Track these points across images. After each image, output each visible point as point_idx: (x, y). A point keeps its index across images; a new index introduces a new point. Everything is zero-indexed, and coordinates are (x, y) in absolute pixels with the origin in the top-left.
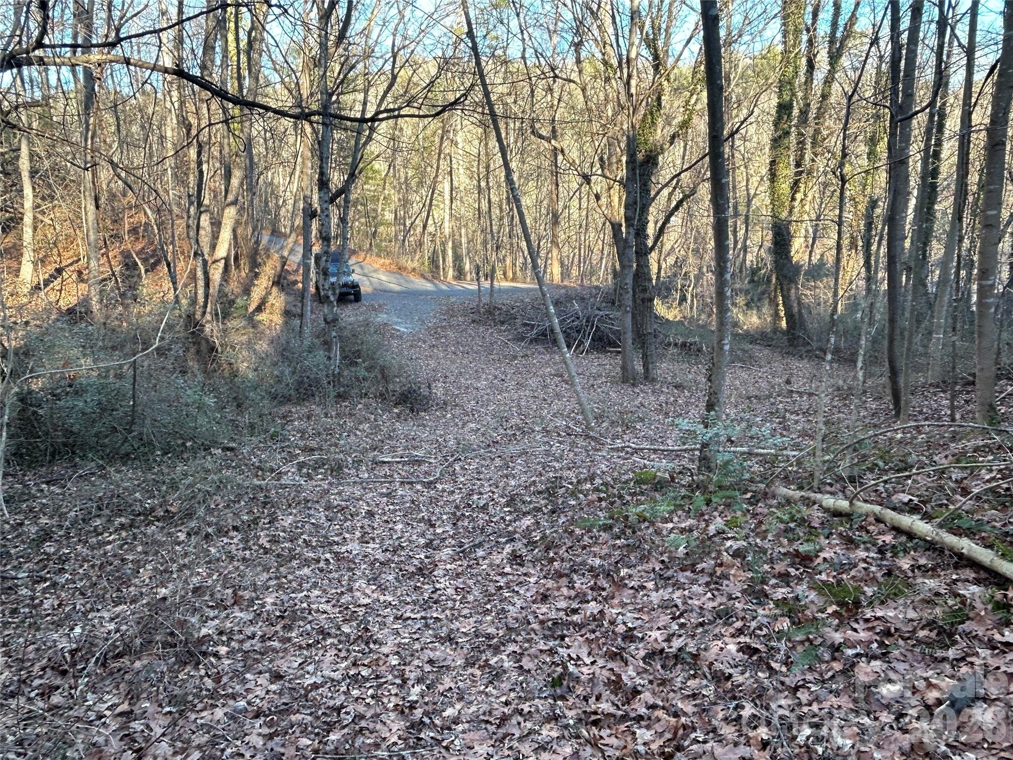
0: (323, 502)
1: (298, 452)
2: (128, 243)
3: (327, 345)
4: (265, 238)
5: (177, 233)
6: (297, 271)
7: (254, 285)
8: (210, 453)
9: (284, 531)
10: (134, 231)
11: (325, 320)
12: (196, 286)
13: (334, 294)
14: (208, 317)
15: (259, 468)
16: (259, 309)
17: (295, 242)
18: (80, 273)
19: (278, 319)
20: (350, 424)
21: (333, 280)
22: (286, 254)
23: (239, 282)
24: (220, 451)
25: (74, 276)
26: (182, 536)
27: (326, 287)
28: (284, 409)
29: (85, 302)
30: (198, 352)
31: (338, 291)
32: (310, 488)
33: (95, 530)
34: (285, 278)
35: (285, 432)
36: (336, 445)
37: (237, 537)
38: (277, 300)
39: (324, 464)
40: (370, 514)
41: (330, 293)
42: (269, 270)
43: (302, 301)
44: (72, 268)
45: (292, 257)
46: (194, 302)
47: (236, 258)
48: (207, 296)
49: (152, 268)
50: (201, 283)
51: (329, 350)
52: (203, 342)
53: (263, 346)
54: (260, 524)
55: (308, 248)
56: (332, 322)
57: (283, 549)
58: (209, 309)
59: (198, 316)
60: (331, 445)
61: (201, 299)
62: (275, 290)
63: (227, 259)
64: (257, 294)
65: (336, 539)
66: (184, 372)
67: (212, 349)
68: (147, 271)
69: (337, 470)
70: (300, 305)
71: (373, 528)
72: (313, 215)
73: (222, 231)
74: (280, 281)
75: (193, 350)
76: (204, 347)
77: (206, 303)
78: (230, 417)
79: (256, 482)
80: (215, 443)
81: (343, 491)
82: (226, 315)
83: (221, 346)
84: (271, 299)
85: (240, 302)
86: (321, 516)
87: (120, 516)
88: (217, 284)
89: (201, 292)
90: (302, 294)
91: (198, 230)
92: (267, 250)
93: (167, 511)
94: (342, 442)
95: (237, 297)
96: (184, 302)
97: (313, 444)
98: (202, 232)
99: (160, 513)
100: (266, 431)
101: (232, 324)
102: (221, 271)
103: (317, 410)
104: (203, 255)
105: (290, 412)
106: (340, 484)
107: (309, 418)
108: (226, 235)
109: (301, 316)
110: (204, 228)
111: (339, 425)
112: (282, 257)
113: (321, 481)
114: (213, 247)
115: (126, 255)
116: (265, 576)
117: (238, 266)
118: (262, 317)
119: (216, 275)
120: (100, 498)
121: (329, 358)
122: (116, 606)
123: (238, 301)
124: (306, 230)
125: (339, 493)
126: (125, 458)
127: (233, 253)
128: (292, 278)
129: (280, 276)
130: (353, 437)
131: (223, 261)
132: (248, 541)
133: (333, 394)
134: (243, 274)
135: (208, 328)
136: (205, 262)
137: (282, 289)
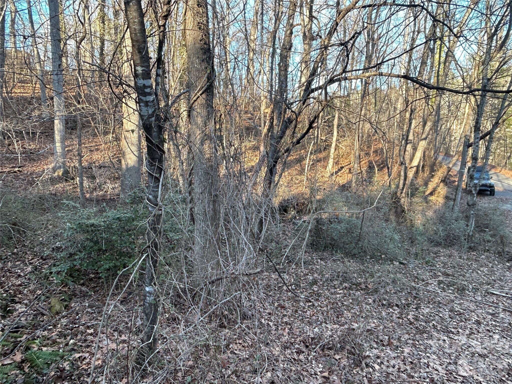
0: (449, 306)
1: (440, 274)
2: (372, 157)
3: (467, 218)
4: (440, 158)
5: (395, 153)
6: (456, 175)
7: (431, 181)
8: (393, 264)
9: (422, 315)
10: (376, 152)
11: (468, 204)
12: (399, 179)
13: (475, 190)
14: (403, 195)
15: (416, 277)
16: (431, 194)
17: (457, 160)
18: (350, 169)
19: (441, 200)
20: (475, 266)
21: (476, 181)
22: (451, 166)
23: (423, 179)
24: (398, 263)
25: (347, 171)
26: (371, 301)
27: (471, 185)
28: (436, 249)
29: (350, 182)
30: (396, 212)
31: (478, 189)
32: (443, 296)
33: (334, 286)
34: (448, 179)
35: (434, 262)
36: (464, 276)
37: (397, 310)
38: (443, 190)
39: (454, 285)
40: (478, 323)
41: (473, 189)
42: (440, 174)
43: (456, 192)
44: (347, 167)
45: (454, 168)
46: (398, 187)
47: (423, 167)
48: (404, 184)
49: (380, 169)
50: (402, 178)
51: (468, 221)
52: (399, 208)
53: (430, 213)
54: (411, 308)
55: (464, 164)
56: (472, 206)
57: (420, 325)
58: (404, 191)
59: (398, 194)
60: (461, 275)
61: (401, 186)
62: (442, 184)
63: (418, 167)
64: (431, 186)
65: (453, 330)
66: (387, 221)
67: (403, 211)
68: (378, 170)
69: (462, 290)
70: (455, 193)
71: (478, 332)
72: (470, 145)
73: (417, 152)
74: (445, 181)
75: (394, 210)
76: (399, 210)
77: (403, 188)
78: (406, 247)
79: (413, 284)
80: (396, 259)
81: (463, 303)
82: (413, 195)
83: (408, 210)
84: (439, 189)
85: (421, 189)
86: (446, 314)
87: (346, 282)
88: (410, 179)
89: (402, 182)
90: (457, 188)
91: (405, 152)
92: (441, 163)
93: (366, 286)
94: (467, 275)
95: (420, 186)
96: (393, 186)
97: (450, 272)
98: (407, 153)
99: (363, 286)
100: (424, 259)
101: (415, 200)
102: (413, 172)
103: (456, 254)
104: (405, 164)
105: (440, 251)
106: (462, 299)
107: (450, 256)
108: (419, 155)
109: (455, 200)
110: (408, 151)
111: (468, 265)
112: (449, 167)
113: (450, 294)
114: (411, 160)
115: (370, 162)
116: (407, 336)
117: (423, 171)
118: (433, 198)
119: (411, 175)
120: (339, 272)
121: (467, 225)
122: (335, 324)
123: (420, 188)
124: (464, 154)
125: (460, 304)
126: (353, 256)
127: (422, 164)
128: (453, 179)
129: (445, 177)
130: (475, 274)
131: (415, 168)
132: (402, 314)
133: (466, 246)
134: (426, 175)
135: (403, 200)
136: (406, 168)
137: (446, 184)
